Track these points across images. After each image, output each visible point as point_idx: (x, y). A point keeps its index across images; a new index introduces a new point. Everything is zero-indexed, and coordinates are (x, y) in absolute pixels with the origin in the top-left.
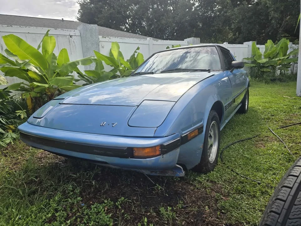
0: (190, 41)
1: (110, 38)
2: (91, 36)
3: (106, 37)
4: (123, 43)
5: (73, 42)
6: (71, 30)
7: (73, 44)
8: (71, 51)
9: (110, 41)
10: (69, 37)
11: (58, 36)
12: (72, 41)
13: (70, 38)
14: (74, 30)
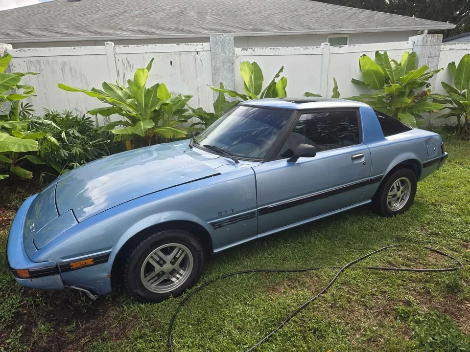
0: (417, 41)
1: (254, 50)
2: (222, 51)
3: (248, 50)
4: (275, 55)
5: (199, 60)
6: (197, 44)
7: (200, 62)
8: (197, 73)
9: (254, 54)
10: (196, 53)
11: (181, 54)
12: (199, 58)
13: (197, 55)
14: (201, 43)
